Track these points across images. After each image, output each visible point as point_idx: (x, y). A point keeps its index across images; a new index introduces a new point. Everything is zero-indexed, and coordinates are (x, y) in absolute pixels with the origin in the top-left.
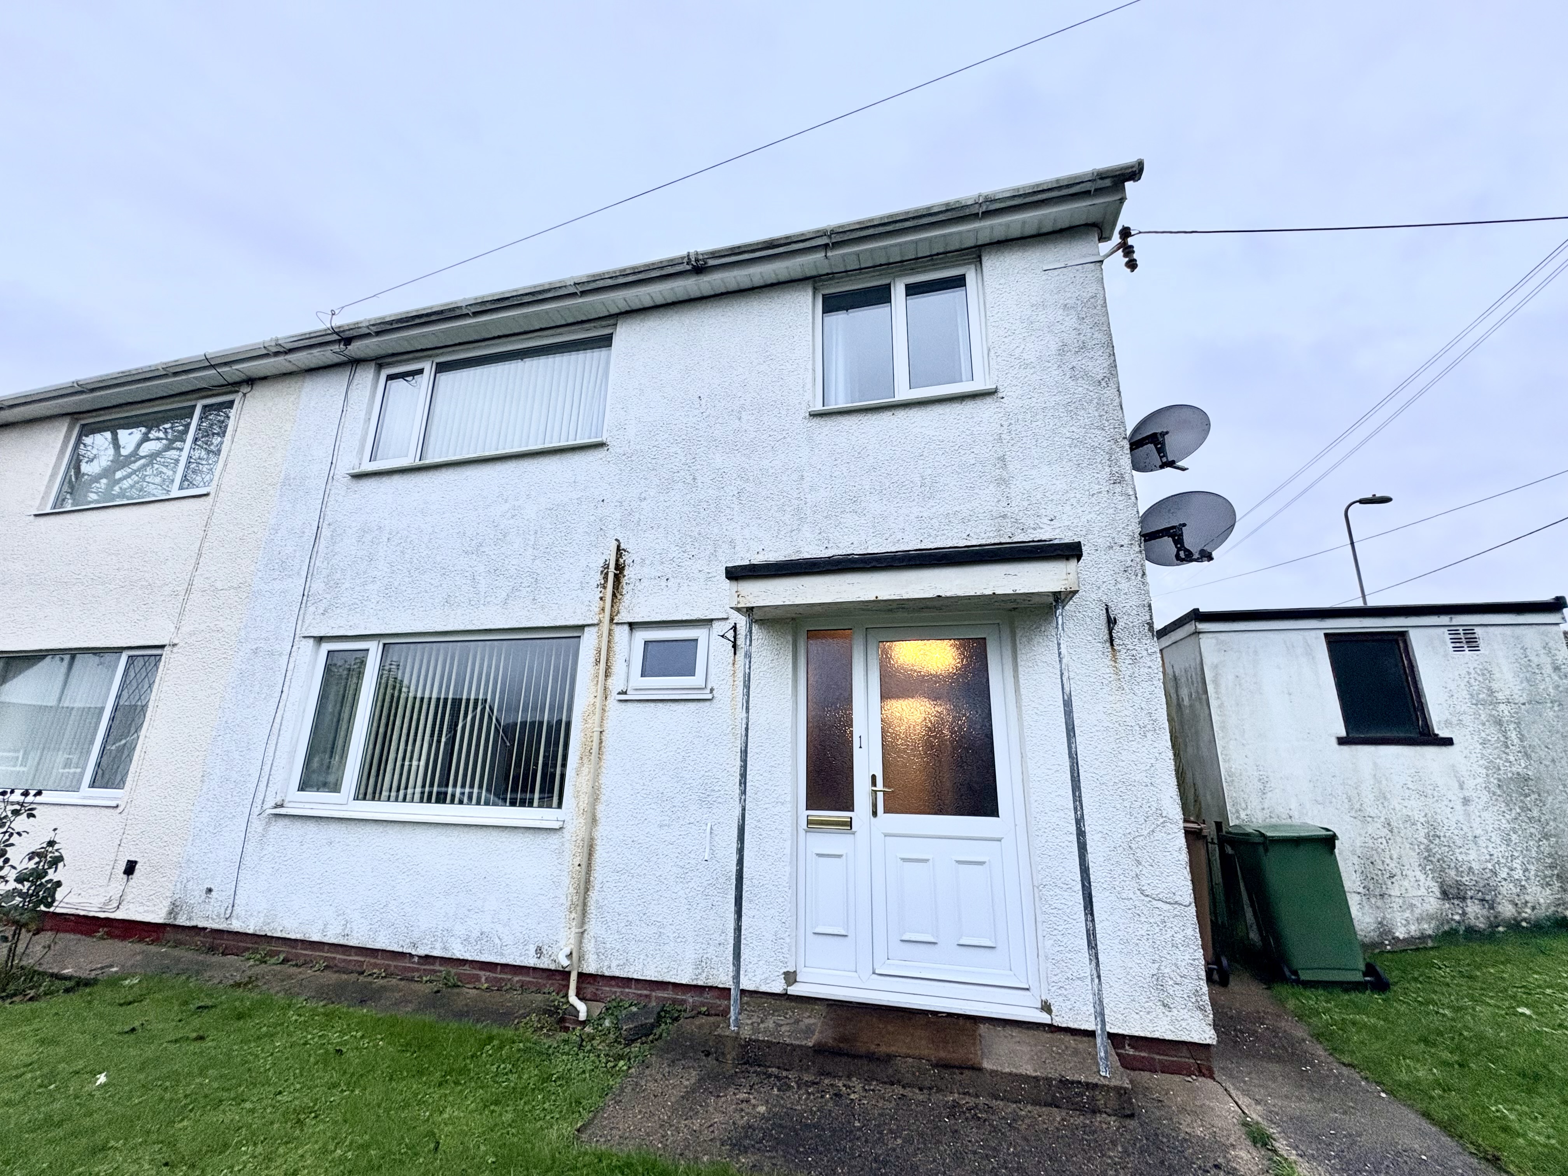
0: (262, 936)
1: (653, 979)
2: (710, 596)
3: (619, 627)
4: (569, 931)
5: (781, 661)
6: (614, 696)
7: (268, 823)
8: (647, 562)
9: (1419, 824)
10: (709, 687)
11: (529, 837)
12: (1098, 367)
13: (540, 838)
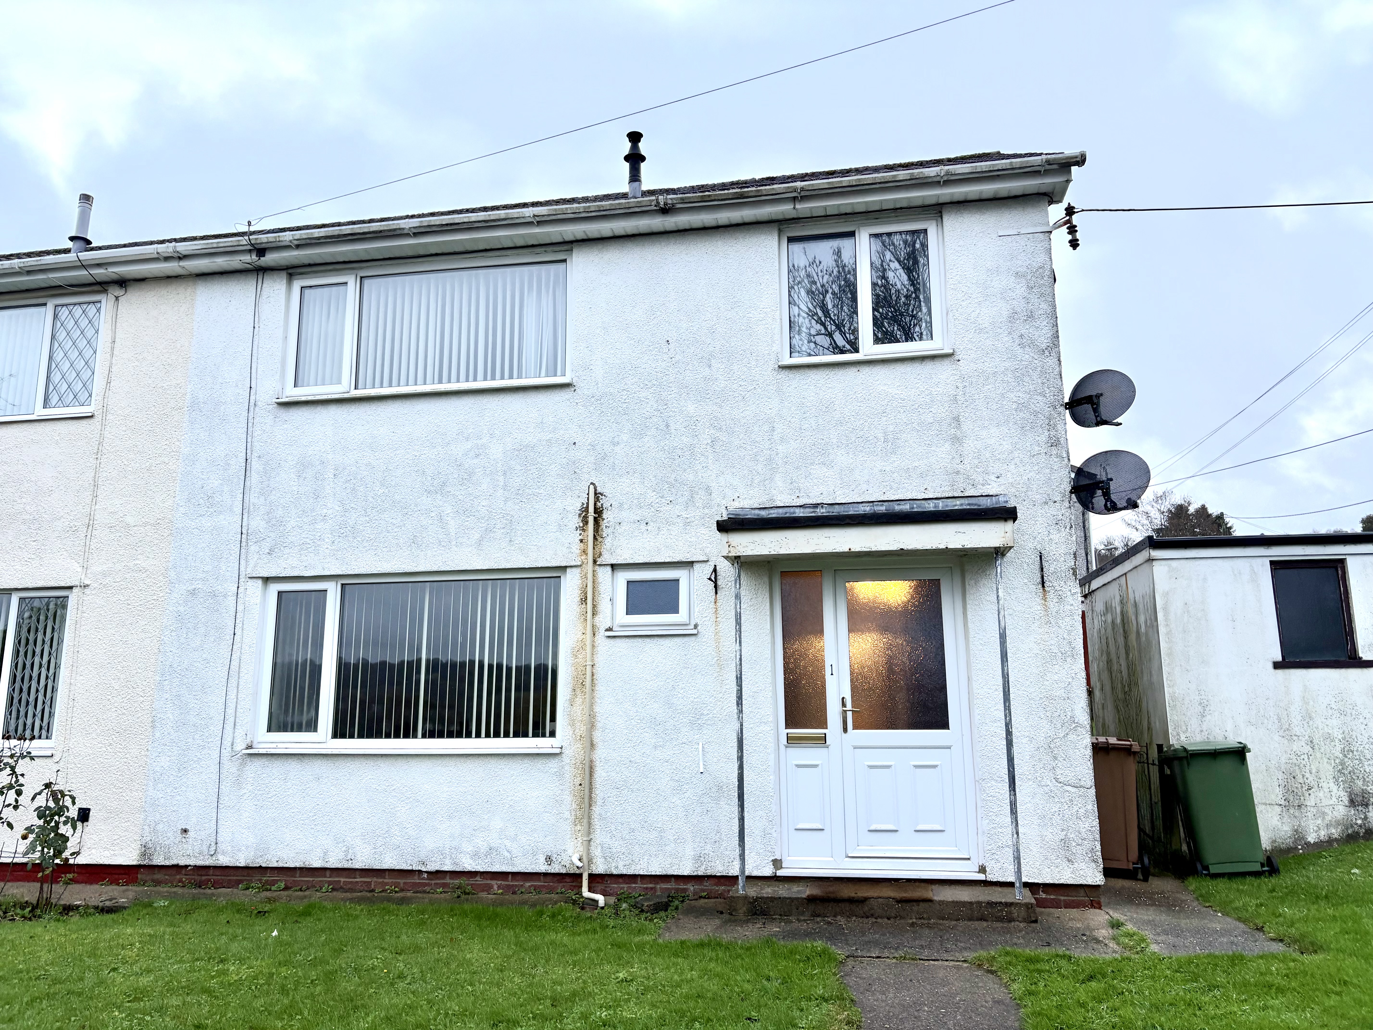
0: (256, 868)
1: (658, 873)
2: (689, 539)
3: (602, 568)
4: (576, 841)
5: (760, 599)
6: (602, 633)
7: (243, 764)
8: (626, 506)
9: (1337, 741)
10: (693, 623)
11: (527, 763)
12: (1043, 337)
13: (540, 763)
